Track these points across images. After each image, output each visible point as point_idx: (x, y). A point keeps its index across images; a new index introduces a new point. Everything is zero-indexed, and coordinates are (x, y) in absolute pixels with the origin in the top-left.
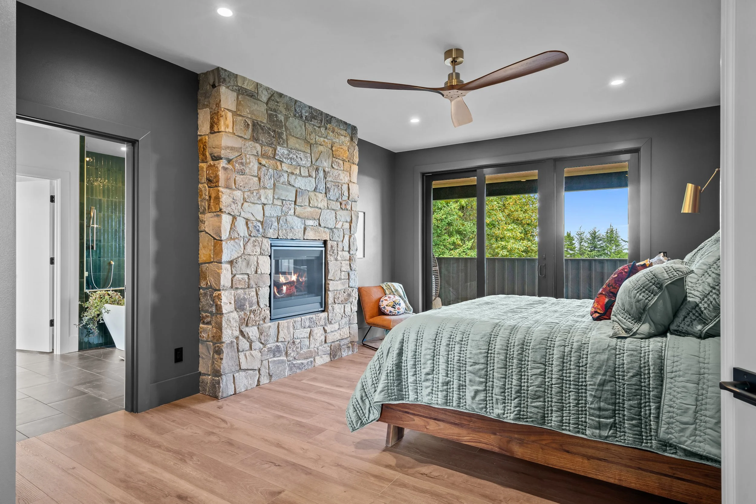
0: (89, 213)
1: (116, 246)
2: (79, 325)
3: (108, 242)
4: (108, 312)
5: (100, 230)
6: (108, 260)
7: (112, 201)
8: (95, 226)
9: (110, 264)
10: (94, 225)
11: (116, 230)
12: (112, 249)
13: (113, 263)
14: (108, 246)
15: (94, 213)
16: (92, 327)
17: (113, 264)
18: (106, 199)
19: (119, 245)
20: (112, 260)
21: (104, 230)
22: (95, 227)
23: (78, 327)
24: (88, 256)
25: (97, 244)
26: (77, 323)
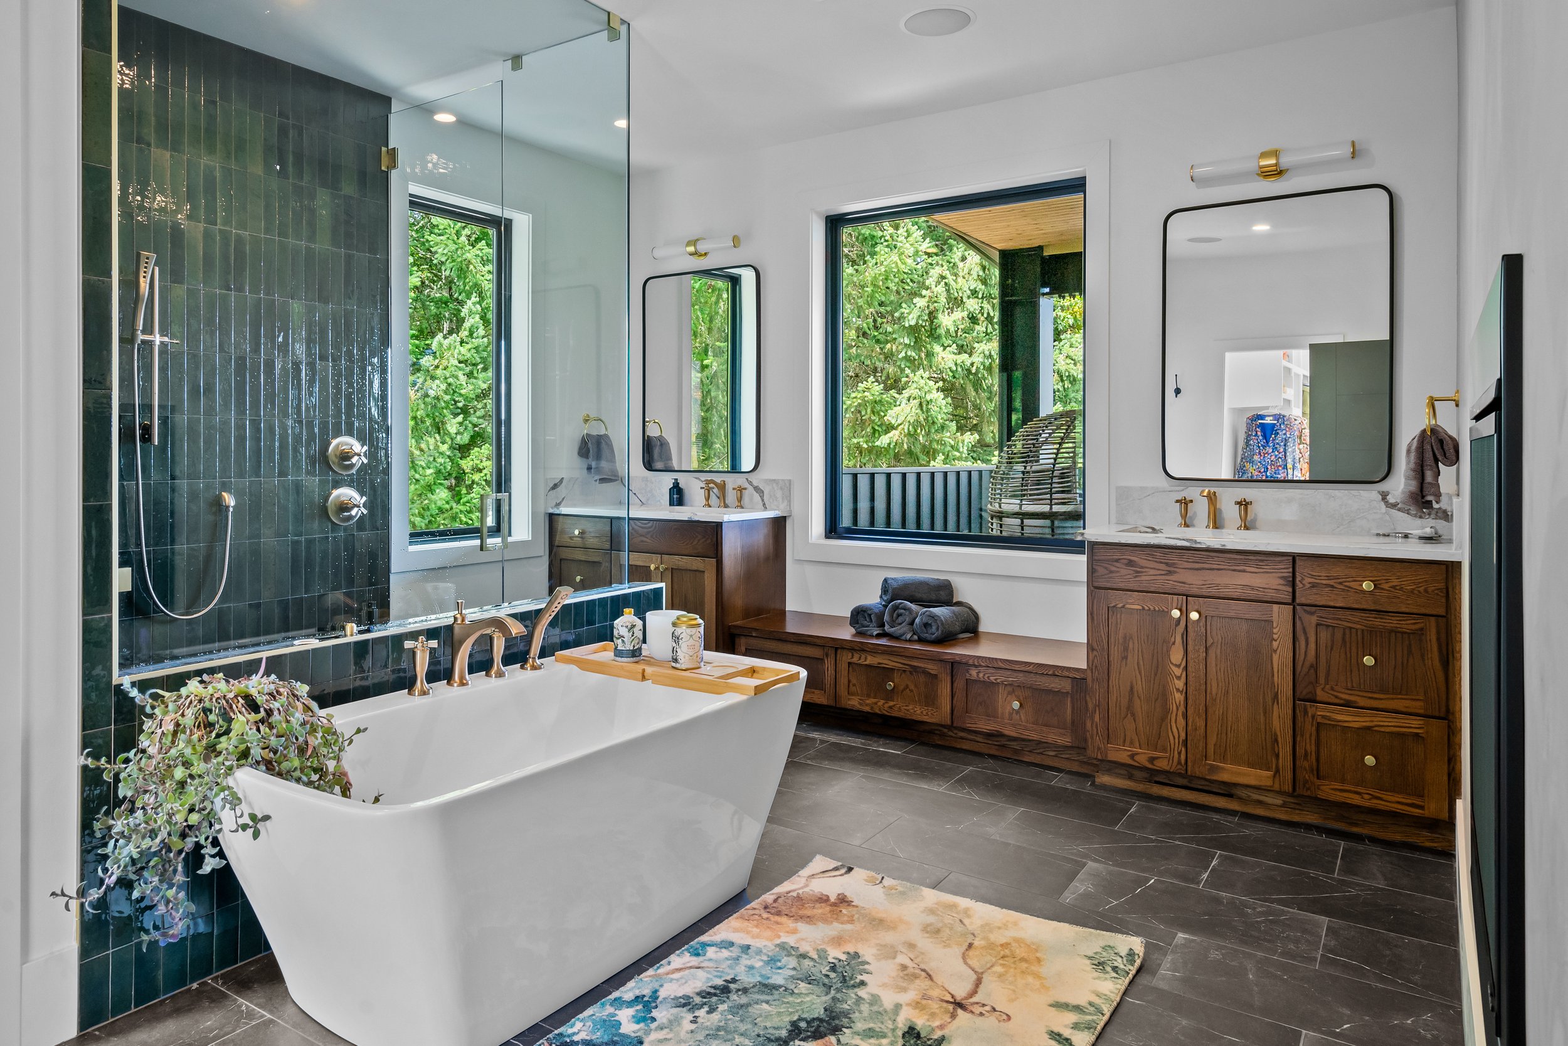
0: (130, 284)
1: (241, 427)
2: (82, 893)
3: (210, 411)
4: (256, 824)
5: (177, 356)
6: (208, 487)
7: (225, 236)
8: (157, 339)
9: (218, 506)
10: (151, 333)
11: (241, 360)
12: (225, 434)
13: (230, 500)
14: (209, 427)
15: (150, 278)
16: (156, 890)
17: (232, 503)
18: (201, 226)
19: (256, 425)
20: (225, 487)
21: (194, 357)
22: (158, 343)
23: (74, 905)
24: (127, 472)
25: (164, 421)
26: (72, 885)
